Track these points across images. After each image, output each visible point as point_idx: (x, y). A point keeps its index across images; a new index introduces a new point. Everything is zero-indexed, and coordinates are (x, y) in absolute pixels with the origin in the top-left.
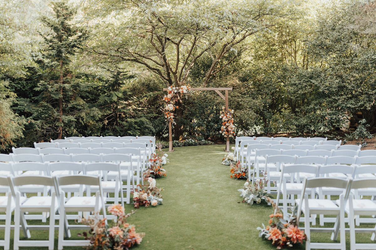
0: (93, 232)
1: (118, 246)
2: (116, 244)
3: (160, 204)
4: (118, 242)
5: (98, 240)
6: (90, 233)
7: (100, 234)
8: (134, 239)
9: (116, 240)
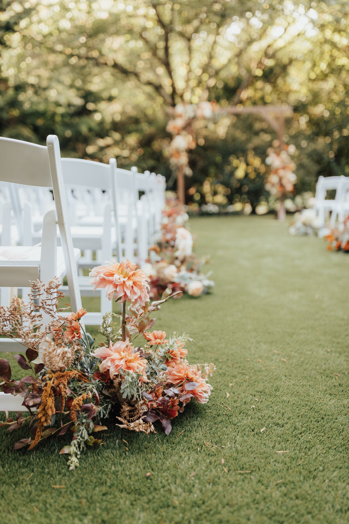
0: (37, 361)
1: (132, 415)
2: (126, 408)
3: (207, 292)
4: (131, 402)
5: (56, 392)
6: (22, 363)
7: (61, 370)
8: (188, 387)
9: (126, 391)
